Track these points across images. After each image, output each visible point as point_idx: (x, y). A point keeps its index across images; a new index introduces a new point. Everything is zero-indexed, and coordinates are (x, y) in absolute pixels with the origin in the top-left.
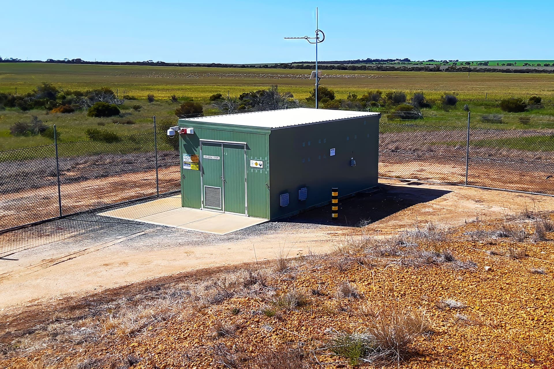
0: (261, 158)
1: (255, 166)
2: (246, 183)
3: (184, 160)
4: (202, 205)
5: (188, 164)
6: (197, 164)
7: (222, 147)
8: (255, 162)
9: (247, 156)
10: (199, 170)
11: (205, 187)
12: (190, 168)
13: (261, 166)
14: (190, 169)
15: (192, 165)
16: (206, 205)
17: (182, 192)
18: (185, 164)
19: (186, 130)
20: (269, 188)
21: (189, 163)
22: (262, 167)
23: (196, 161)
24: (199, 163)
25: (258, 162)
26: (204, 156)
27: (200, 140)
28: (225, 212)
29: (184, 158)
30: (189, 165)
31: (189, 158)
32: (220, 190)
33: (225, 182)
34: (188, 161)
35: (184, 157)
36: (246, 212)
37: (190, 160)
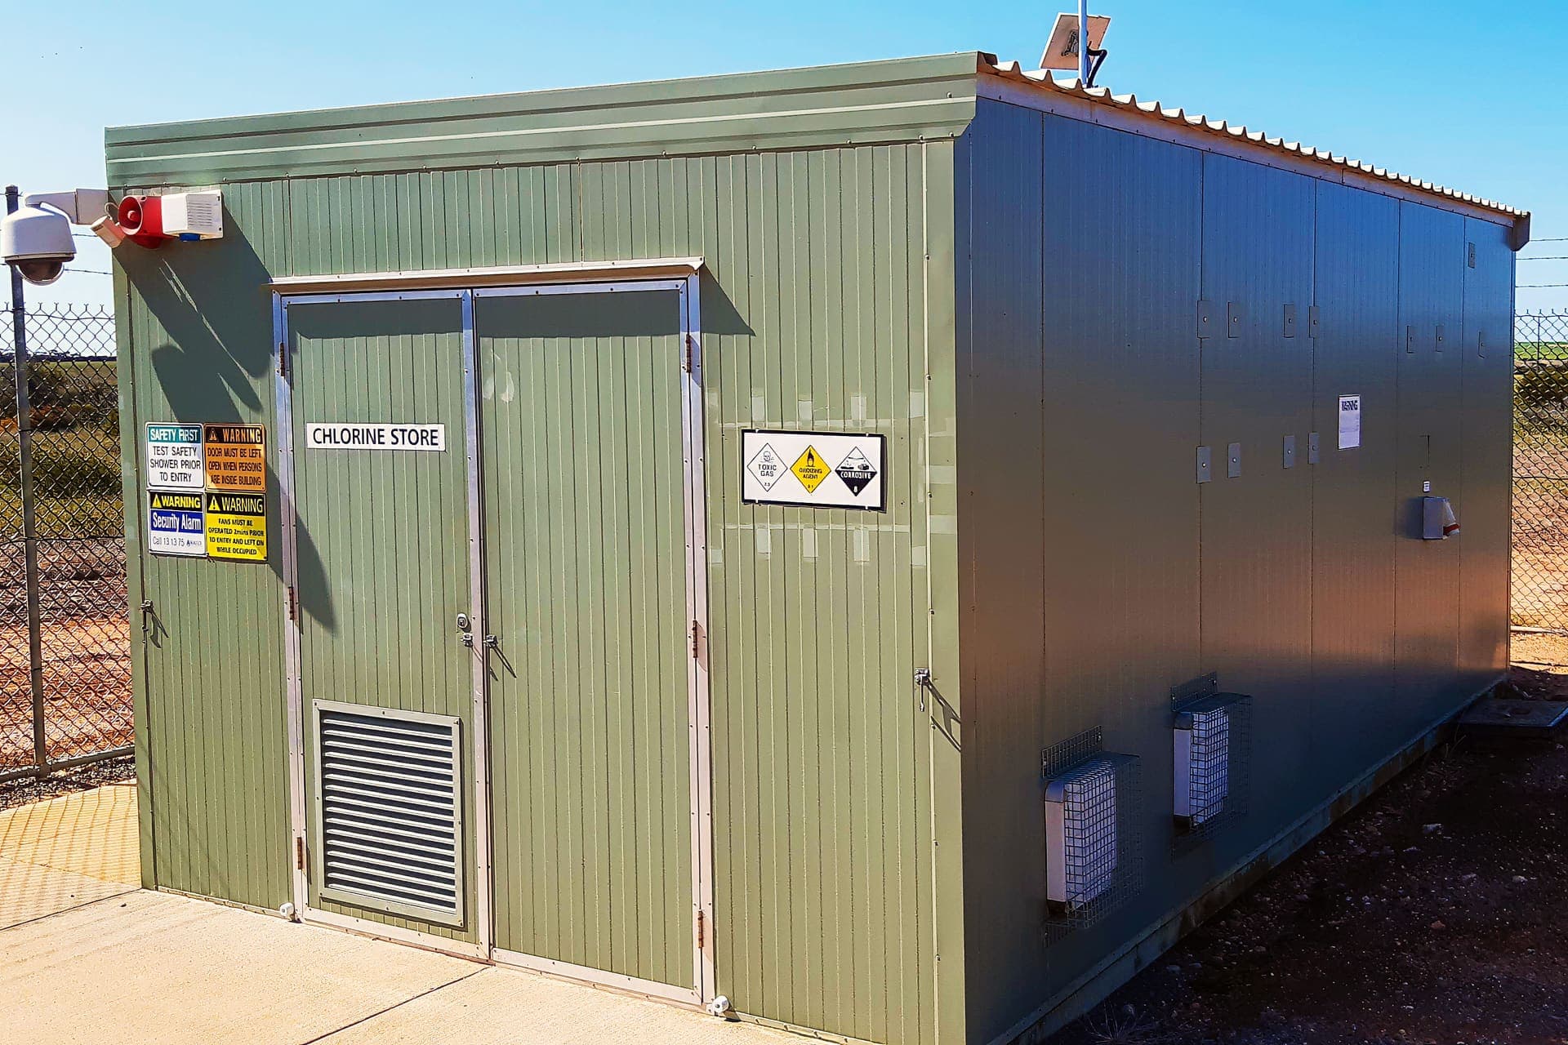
0: (859, 406)
1: (790, 489)
2: (697, 674)
3: (155, 478)
4: (299, 877)
5: (179, 512)
6: (252, 505)
7: (468, 334)
8: (790, 448)
9: (712, 400)
10: (273, 559)
11: (324, 714)
12: (196, 544)
13: (856, 484)
14: (199, 550)
15: (212, 520)
16: (328, 881)
17: (142, 765)
18: (164, 512)
19: (154, 205)
20: (956, 727)
21: (191, 503)
22: (870, 495)
23: (244, 481)
24: (268, 501)
25: (834, 451)
26: (311, 427)
27: (277, 281)
28: (499, 954)
29: (156, 464)
30: (189, 523)
31: (192, 457)
32: (454, 737)
33: (496, 666)
34: (180, 486)
35: (151, 454)
36: (703, 964)
37: (198, 480)
